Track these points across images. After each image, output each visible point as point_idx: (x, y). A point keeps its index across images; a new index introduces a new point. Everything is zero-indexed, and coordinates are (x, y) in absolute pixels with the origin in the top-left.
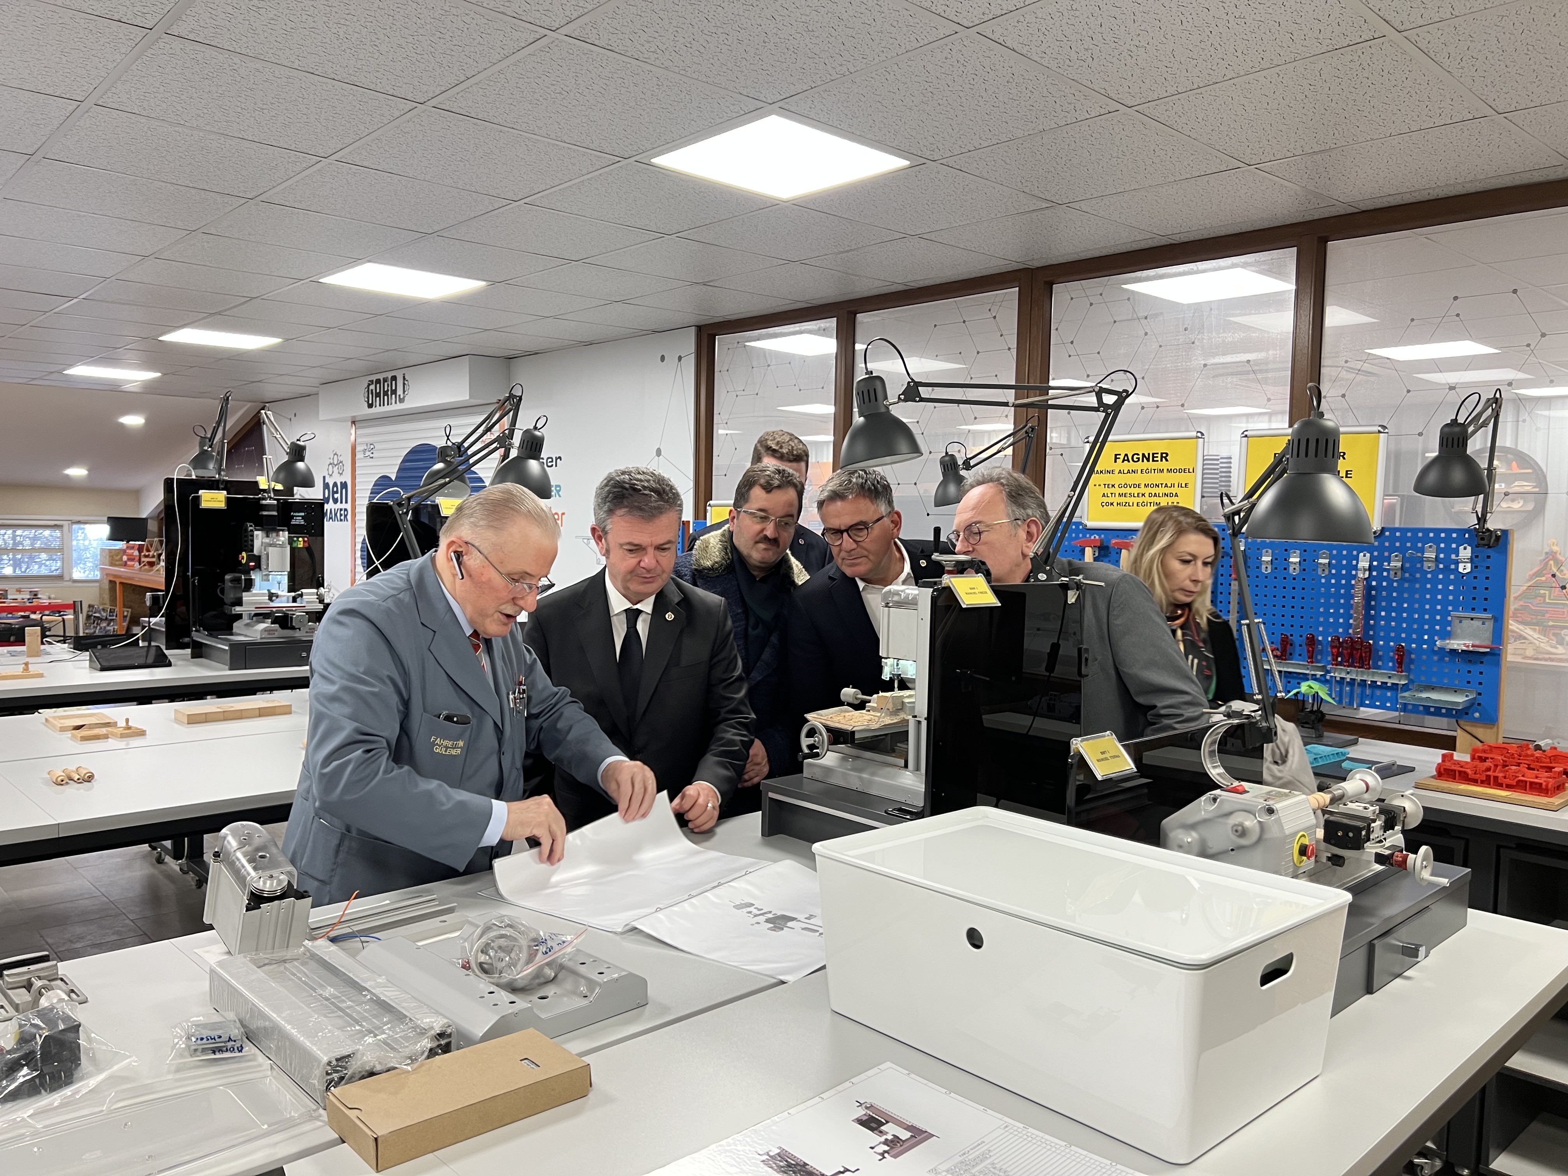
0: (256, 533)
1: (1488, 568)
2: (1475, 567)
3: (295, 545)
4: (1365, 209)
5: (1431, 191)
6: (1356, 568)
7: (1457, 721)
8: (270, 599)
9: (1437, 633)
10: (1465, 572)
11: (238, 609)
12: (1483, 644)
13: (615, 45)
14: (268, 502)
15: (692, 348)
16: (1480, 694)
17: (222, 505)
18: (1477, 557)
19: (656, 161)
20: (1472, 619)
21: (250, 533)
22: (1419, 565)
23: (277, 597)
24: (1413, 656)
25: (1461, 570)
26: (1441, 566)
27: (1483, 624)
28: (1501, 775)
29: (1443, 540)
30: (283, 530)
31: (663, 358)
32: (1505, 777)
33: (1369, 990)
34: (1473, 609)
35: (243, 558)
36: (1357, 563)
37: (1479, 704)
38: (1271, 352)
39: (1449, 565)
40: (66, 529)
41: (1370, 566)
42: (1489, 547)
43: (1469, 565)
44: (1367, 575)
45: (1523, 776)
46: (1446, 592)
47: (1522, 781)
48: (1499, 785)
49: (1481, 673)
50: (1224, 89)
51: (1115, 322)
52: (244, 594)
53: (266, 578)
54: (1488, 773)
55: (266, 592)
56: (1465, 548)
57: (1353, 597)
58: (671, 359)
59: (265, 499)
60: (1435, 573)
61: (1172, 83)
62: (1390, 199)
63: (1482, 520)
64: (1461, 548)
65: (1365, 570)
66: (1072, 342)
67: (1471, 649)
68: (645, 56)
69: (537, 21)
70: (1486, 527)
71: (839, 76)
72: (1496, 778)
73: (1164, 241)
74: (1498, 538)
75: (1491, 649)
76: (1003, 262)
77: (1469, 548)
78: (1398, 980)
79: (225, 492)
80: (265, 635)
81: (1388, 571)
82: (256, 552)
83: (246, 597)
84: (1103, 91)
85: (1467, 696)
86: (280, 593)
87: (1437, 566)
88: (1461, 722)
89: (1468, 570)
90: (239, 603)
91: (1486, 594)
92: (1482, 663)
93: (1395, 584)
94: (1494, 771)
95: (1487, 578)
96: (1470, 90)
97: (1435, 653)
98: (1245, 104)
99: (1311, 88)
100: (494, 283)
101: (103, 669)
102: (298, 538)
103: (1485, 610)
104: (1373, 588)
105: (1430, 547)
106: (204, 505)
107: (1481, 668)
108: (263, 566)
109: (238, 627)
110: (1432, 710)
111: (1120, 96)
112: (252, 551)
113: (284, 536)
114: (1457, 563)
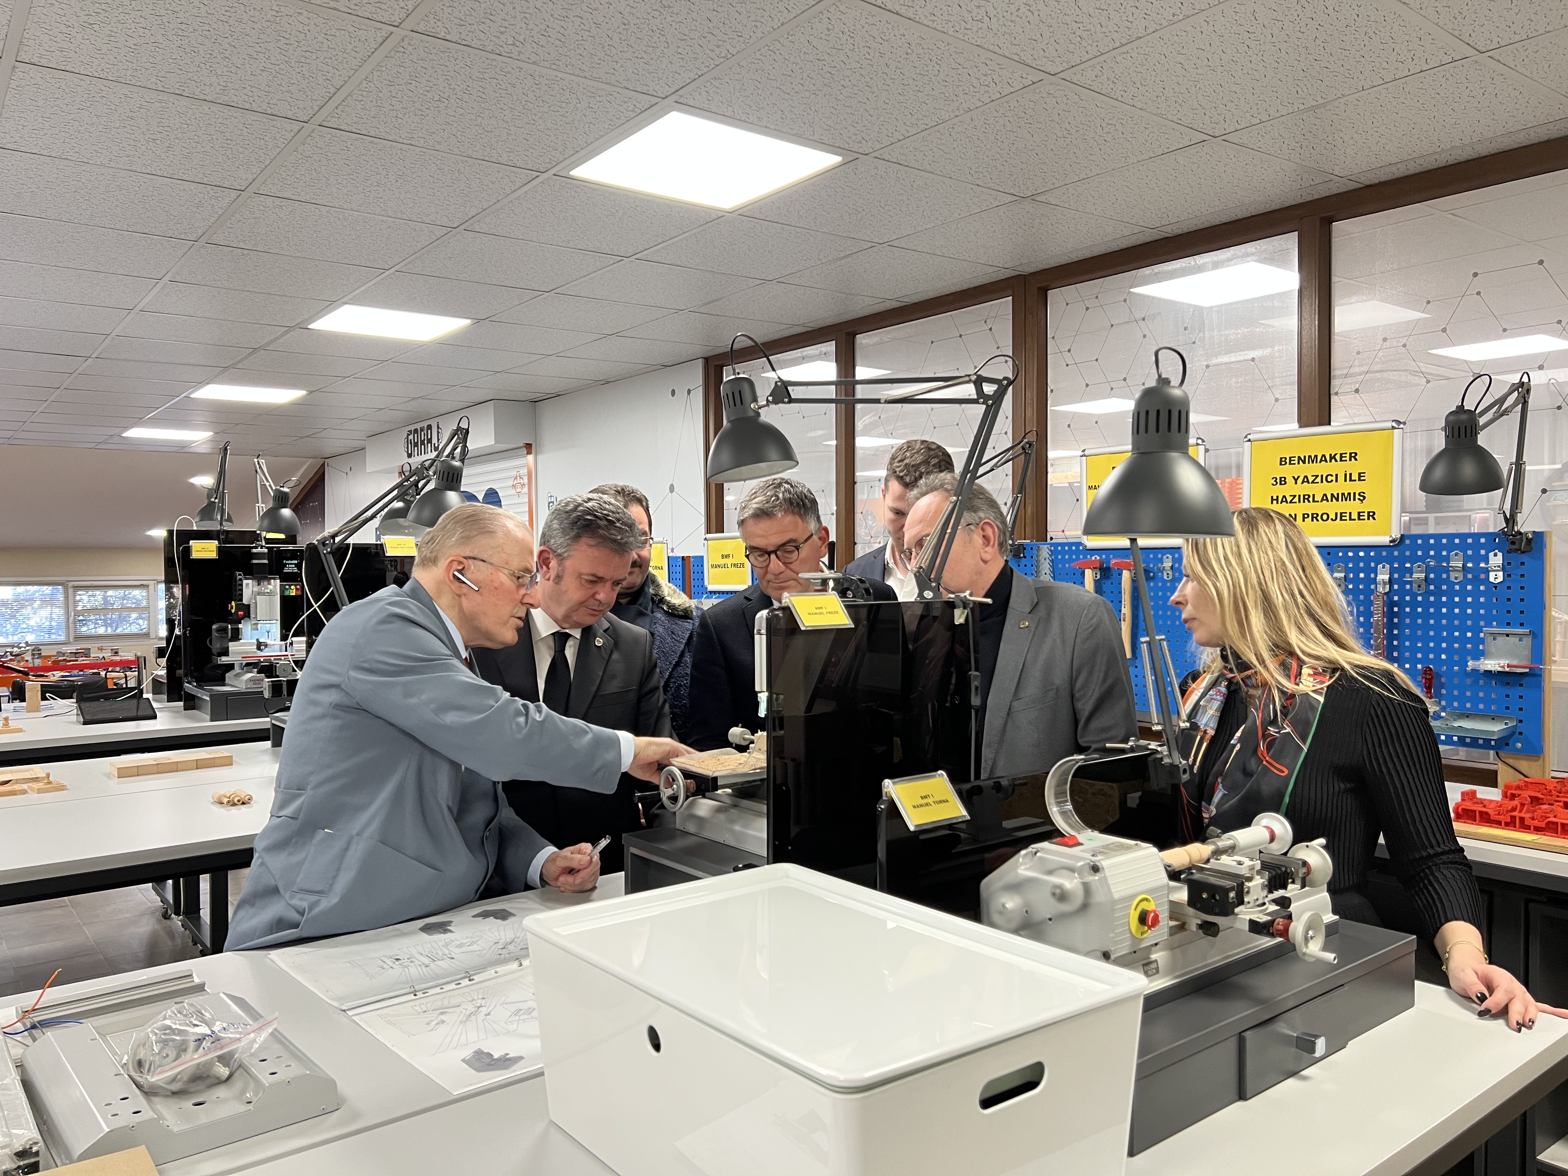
0: (245, 582)
1: (1522, 576)
2: (1507, 576)
3: (287, 593)
4: (1369, 183)
5: (1437, 157)
6: (1374, 581)
7: (1497, 754)
8: (259, 648)
9: (1469, 652)
10: (1498, 581)
11: (224, 660)
12: (1521, 664)
13: (468, 38)
14: (259, 550)
15: (700, 380)
16: (1521, 721)
17: (214, 555)
18: (1509, 564)
19: (575, 173)
20: (1507, 635)
21: (239, 582)
22: (1444, 576)
23: (266, 646)
24: (1443, 680)
25: (1492, 579)
26: (1470, 576)
27: (1520, 640)
28: (1527, 816)
29: (1470, 547)
30: (274, 579)
31: (673, 393)
32: (1533, 819)
33: (1242, 1096)
34: (1508, 624)
35: (232, 608)
36: (1376, 576)
37: (1521, 733)
38: (1276, 348)
39: (1479, 576)
40: (151, 588)
41: (1390, 579)
42: (1523, 552)
43: (1500, 574)
44: (1387, 589)
45: (1555, 817)
46: (1476, 605)
47: (1553, 823)
48: (1524, 827)
49: (1521, 697)
50: (1150, 44)
51: (1112, 326)
52: (230, 644)
53: (255, 627)
54: (1514, 814)
55: (255, 641)
56: (1495, 555)
57: (1371, 615)
58: (681, 394)
59: (256, 548)
60: (1463, 584)
61: (1090, 42)
62: (1394, 169)
63: (1510, 521)
64: (1491, 554)
65: (1385, 583)
66: (1069, 351)
67: (1507, 669)
68: (506, 50)
69: (375, 16)
70: (1516, 529)
71: (722, 60)
72: (1522, 819)
73: (1156, 235)
74: (1529, 541)
75: (1530, 669)
76: (992, 270)
77: (1500, 555)
78: (1290, 1081)
79: (216, 542)
80: (250, 685)
81: (1410, 583)
82: (245, 601)
83: (233, 646)
84: (1016, 58)
85: (1506, 724)
86: (269, 642)
87: (1465, 576)
88: (1501, 754)
89: (1500, 579)
90: (226, 653)
91: (1522, 606)
92: (1521, 685)
93: (1420, 598)
94: (1521, 811)
95: (1522, 588)
96: (1437, 24)
97: (1467, 674)
98: (1183, 62)
99: (1251, 35)
100: (479, 321)
101: (85, 723)
102: (290, 586)
103: (1522, 624)
104: (1395, 604)
105: (1456, 555)
106: (195, 555)
107: (1519, 691)
108: (252, 616)
109: (230, 678)
110: (1468, 740)
111: (1038, 62)
112: (241, 600)
113: (275, 585)
114: (1487, 571)
